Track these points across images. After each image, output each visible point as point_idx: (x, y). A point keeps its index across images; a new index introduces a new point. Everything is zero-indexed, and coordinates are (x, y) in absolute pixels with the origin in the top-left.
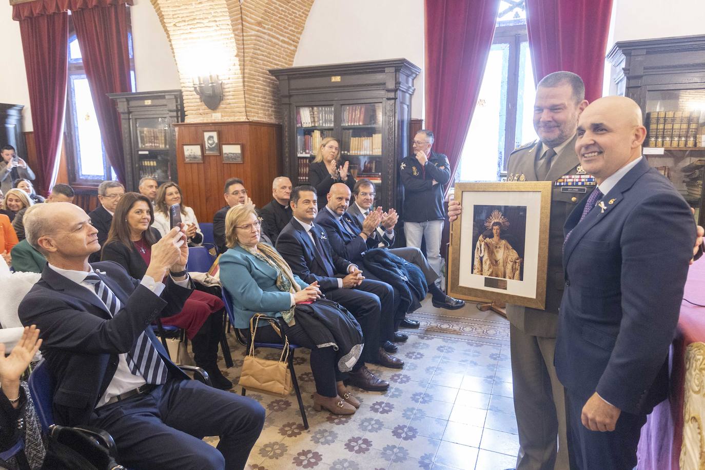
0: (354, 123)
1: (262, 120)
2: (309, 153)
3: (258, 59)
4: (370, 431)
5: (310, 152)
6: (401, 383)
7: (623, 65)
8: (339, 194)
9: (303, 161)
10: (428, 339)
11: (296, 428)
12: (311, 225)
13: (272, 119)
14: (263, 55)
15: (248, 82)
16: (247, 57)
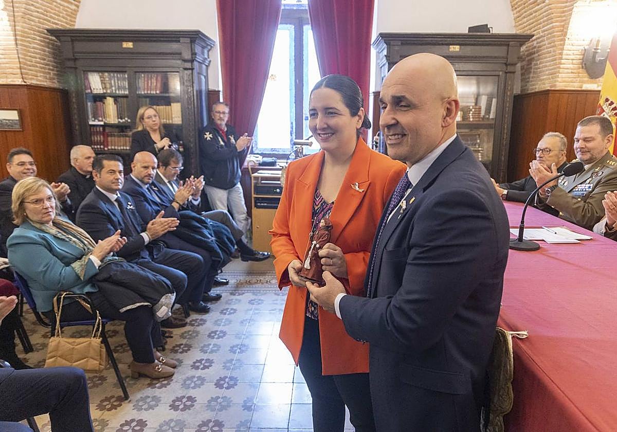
0: (151, 91)
1: (43, 83)
2: (102, 121)
3: (32, 16)
4: (194, 388)
5: (104, 120)
6: (218, 338)
7: (385, 52)
8: (143, 163)
9: (96, 129)
10: (239, 294)
11: (115, 401)
12: (117, 195)
13: (54, 82)
14: (38, 12)
15: (22, 40)
16: (18, 12)
